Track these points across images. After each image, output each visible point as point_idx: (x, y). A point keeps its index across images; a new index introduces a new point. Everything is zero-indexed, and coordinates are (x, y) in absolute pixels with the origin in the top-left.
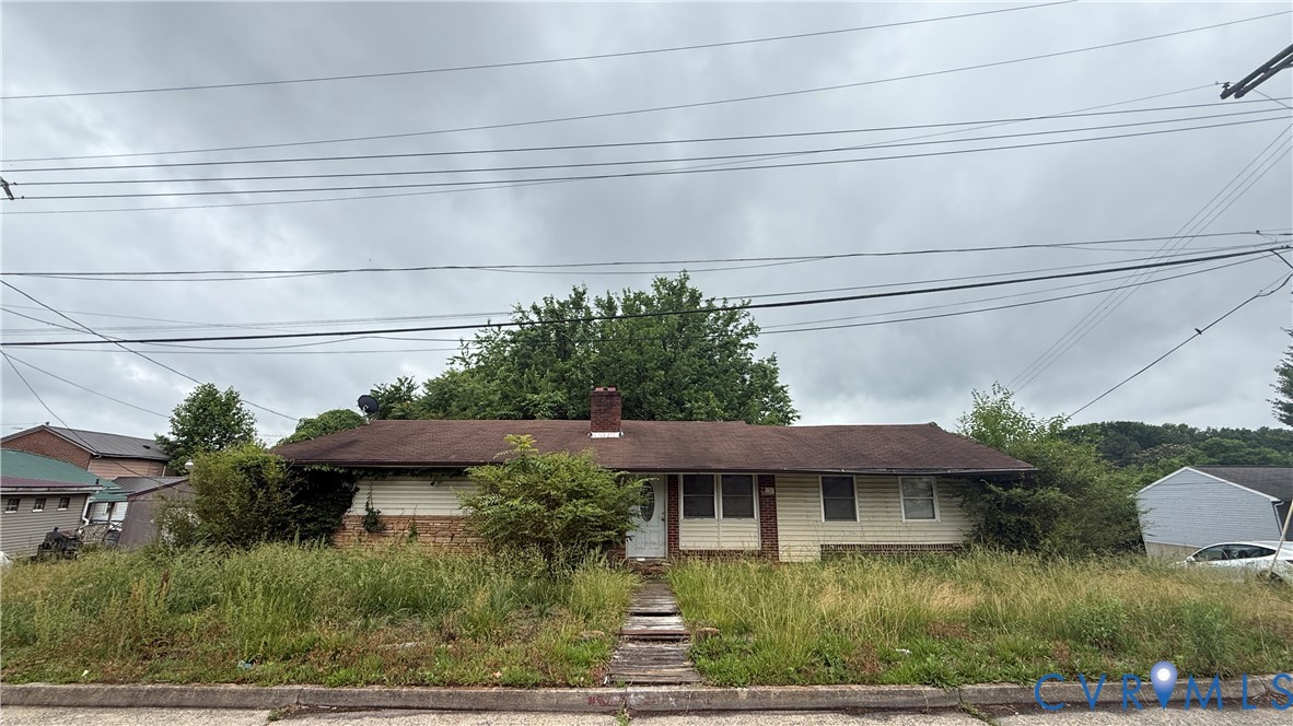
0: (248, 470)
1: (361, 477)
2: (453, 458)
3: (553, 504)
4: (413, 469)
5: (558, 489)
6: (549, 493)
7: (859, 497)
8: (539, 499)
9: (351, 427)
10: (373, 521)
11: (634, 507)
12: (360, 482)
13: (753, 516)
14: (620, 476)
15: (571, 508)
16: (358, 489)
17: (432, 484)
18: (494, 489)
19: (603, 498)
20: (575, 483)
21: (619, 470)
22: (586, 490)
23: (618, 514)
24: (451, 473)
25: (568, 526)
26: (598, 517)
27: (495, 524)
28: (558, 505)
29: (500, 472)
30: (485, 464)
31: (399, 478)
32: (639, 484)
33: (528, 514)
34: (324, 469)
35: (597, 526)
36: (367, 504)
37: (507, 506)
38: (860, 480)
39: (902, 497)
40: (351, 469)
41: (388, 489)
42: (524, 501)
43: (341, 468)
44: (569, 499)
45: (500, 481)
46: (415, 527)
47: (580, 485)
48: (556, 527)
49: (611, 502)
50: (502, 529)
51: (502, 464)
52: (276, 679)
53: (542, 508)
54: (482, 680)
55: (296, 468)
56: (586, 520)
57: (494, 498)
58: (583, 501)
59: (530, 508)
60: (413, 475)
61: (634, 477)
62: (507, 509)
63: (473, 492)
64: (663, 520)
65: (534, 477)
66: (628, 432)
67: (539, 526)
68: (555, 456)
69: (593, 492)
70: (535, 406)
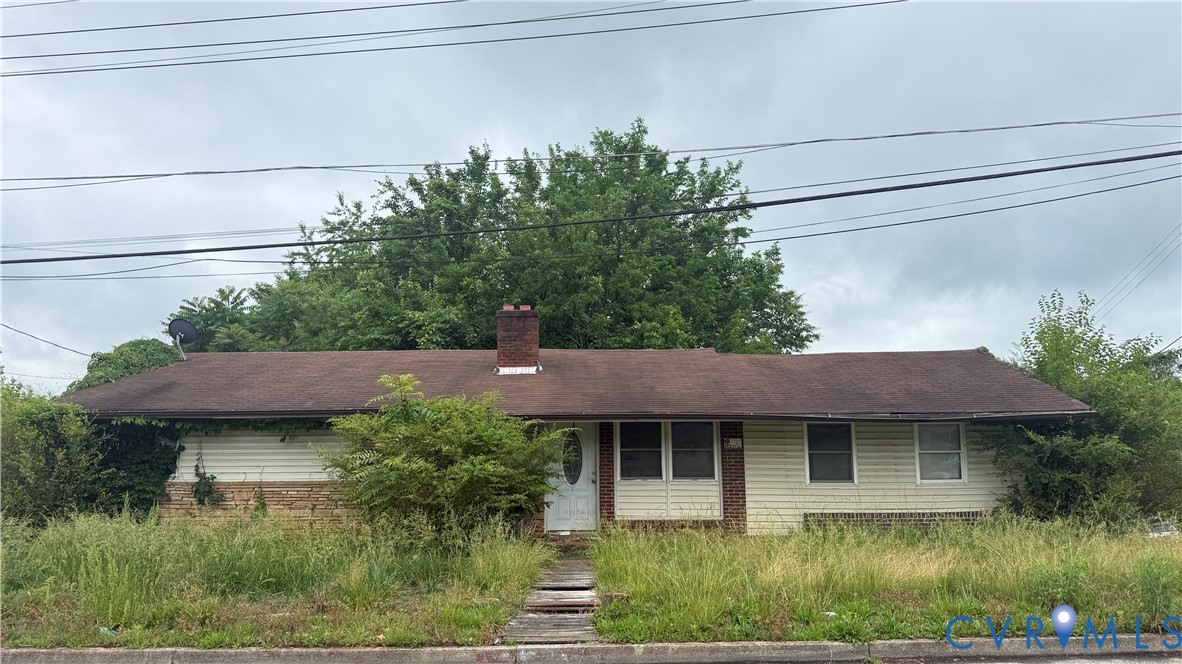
0: (37, 423)
1: (187, 433)
2: (309, 405)
3: (444, 461)
4: (255, 421)
5: (450, 442)
6: (440, 450)
7: (858, 451)
8: (426, 455)
9: (162, 363)
10: (207, 489)
11: (551, 465)
12: (185, 439)
13: (712, 476)
14: (533, 426)
15: (467, 466)
16: (182, 448)
17: (283, 440)
18: (366, 444)
19: (509, 453)
20: (474, 435)
21: (530, 417)
22: (487, 444)
23: (530, 473)
24: (308, 425)
25: (463, 490)
26: (504, 478)
27: (371, 487)
28: (452, 463)
29: (374, 423)
30: (353, 412)
31: (238, 432)
32: (556, 435)
33: (413, 474)
34: (139, 421)
35: (501, 489)
36: (197, 467)
37: (386, 466)
38: (859, 429)
39: (917, 451)
40: (173, 421)
41: (224, 448)
42: (408, 459)
43: (160, 420)
44: (465, 456)
45: (375, 434)
46: (262, 495)
47: (479, 438)
48: (449, 490)
49: (520, 459)
50: (380, 494)
51: (376, 411)
52: (146, 642)
53: (430, 466)
54: (363, 641)
55: (100, 422)
56: (487, 481)
57: (368, 456)
58: (481, 457)
59: (414, 466)
60: (256, 428)
61: (549, 427)
62: (386, 470)
63: (340, 450)
64: (594, 482)
65: (419, 429)
66: (549, 366)
67: (427, 489)
68: (448, 401)
69: (496, 446)
70: (419, 327)
